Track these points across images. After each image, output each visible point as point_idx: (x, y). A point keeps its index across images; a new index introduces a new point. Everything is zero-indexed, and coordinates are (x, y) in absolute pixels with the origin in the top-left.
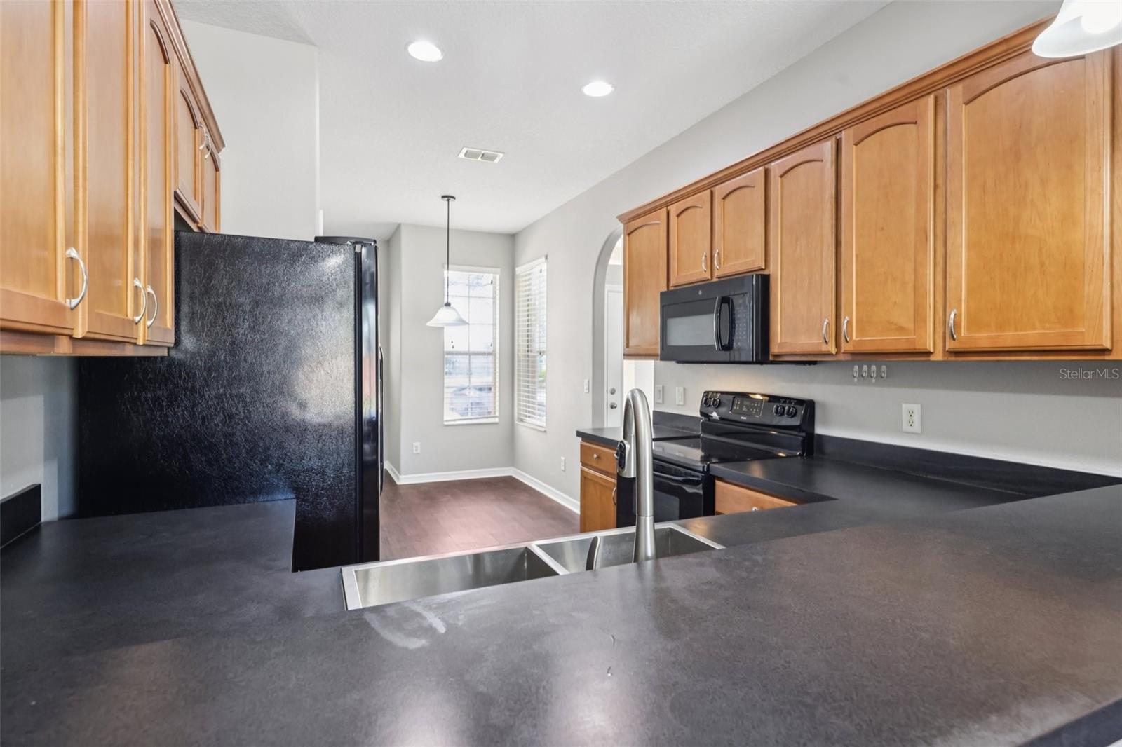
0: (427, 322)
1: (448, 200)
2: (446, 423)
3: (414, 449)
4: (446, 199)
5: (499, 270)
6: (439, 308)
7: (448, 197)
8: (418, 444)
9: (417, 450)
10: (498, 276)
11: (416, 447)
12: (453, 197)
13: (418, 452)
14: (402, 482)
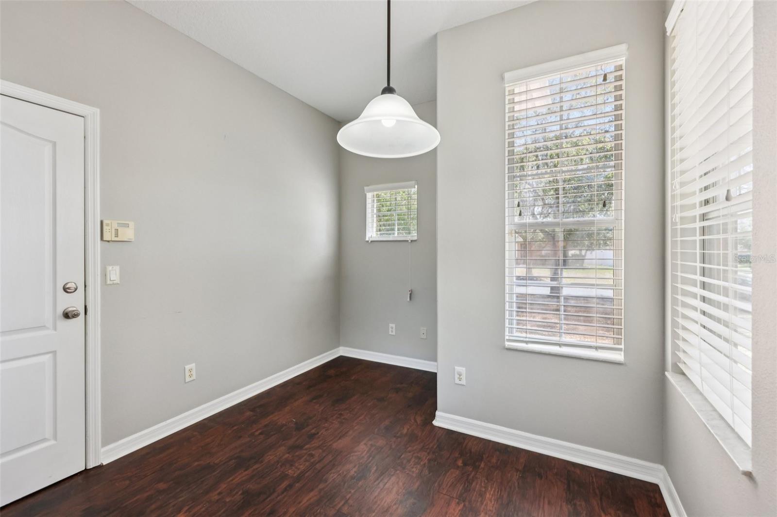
2: (508, 345)
9: (460, 379)
11: (460, 375)
13: (463, 382)
14: (436, 423)
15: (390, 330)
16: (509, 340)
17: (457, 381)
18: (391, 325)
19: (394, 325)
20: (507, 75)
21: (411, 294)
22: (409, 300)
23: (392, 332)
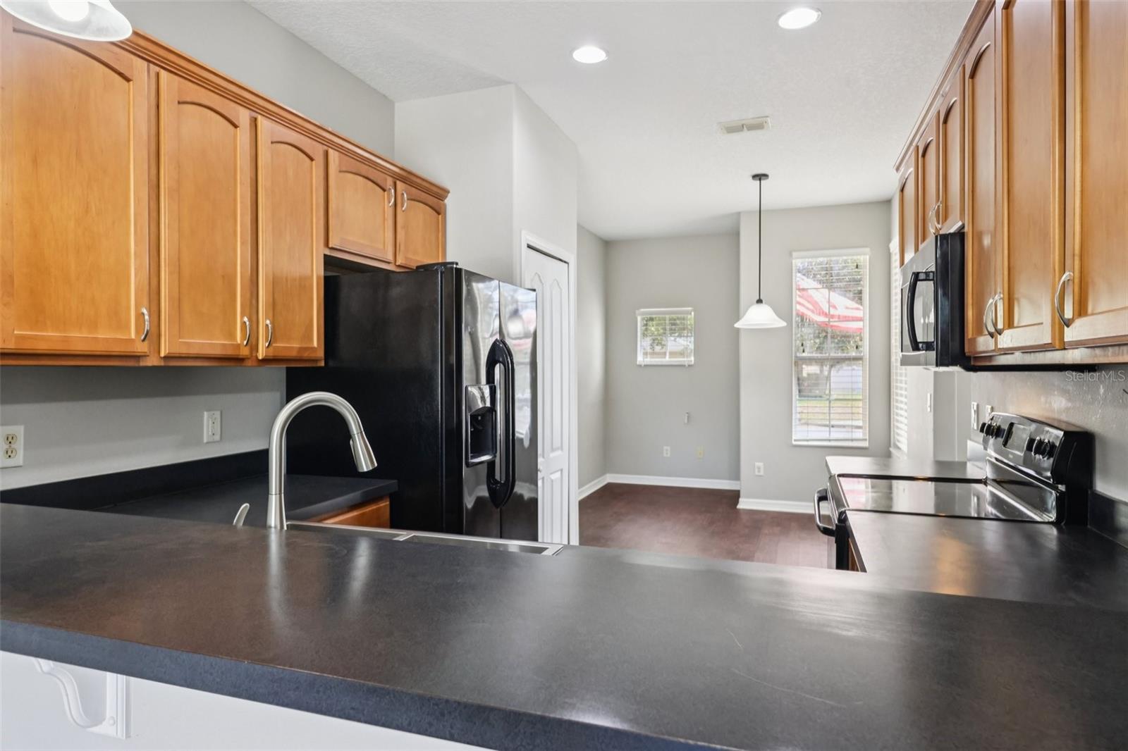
0: (735, 323)
1: (760, 180)
2: (794, 443)
3: (756, 470)
4: (758, 178)
5: (867, 250)
6: (749, 307)
7: (760, 177)
8: (761, 464)
9: (759, 471)
10: (868, 257)
11: (759, 468)
12: (766, 176)
13: (762, 473)
14: (740, 506)
15: (665, 452)
16: (795, 440)
17: (757, 473)
18: (665, 448)
19: (669, 448)
20: (794, 254)
21: (688, 417)
22: (686, 421)
23: (667, 454)
